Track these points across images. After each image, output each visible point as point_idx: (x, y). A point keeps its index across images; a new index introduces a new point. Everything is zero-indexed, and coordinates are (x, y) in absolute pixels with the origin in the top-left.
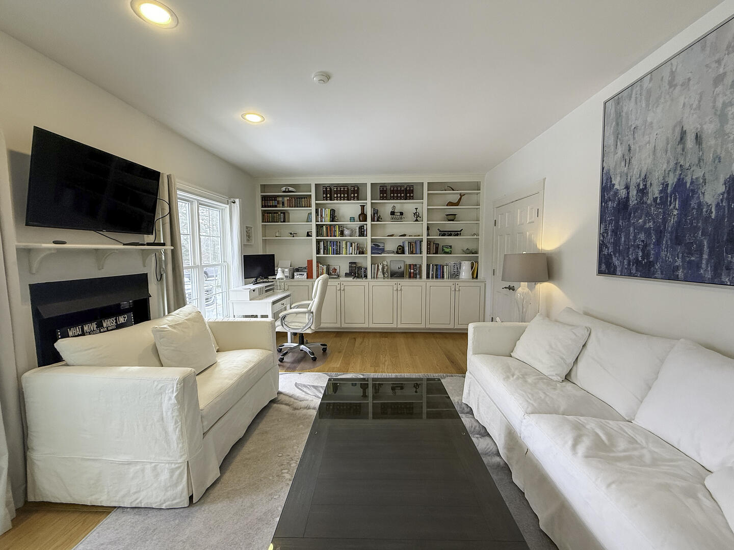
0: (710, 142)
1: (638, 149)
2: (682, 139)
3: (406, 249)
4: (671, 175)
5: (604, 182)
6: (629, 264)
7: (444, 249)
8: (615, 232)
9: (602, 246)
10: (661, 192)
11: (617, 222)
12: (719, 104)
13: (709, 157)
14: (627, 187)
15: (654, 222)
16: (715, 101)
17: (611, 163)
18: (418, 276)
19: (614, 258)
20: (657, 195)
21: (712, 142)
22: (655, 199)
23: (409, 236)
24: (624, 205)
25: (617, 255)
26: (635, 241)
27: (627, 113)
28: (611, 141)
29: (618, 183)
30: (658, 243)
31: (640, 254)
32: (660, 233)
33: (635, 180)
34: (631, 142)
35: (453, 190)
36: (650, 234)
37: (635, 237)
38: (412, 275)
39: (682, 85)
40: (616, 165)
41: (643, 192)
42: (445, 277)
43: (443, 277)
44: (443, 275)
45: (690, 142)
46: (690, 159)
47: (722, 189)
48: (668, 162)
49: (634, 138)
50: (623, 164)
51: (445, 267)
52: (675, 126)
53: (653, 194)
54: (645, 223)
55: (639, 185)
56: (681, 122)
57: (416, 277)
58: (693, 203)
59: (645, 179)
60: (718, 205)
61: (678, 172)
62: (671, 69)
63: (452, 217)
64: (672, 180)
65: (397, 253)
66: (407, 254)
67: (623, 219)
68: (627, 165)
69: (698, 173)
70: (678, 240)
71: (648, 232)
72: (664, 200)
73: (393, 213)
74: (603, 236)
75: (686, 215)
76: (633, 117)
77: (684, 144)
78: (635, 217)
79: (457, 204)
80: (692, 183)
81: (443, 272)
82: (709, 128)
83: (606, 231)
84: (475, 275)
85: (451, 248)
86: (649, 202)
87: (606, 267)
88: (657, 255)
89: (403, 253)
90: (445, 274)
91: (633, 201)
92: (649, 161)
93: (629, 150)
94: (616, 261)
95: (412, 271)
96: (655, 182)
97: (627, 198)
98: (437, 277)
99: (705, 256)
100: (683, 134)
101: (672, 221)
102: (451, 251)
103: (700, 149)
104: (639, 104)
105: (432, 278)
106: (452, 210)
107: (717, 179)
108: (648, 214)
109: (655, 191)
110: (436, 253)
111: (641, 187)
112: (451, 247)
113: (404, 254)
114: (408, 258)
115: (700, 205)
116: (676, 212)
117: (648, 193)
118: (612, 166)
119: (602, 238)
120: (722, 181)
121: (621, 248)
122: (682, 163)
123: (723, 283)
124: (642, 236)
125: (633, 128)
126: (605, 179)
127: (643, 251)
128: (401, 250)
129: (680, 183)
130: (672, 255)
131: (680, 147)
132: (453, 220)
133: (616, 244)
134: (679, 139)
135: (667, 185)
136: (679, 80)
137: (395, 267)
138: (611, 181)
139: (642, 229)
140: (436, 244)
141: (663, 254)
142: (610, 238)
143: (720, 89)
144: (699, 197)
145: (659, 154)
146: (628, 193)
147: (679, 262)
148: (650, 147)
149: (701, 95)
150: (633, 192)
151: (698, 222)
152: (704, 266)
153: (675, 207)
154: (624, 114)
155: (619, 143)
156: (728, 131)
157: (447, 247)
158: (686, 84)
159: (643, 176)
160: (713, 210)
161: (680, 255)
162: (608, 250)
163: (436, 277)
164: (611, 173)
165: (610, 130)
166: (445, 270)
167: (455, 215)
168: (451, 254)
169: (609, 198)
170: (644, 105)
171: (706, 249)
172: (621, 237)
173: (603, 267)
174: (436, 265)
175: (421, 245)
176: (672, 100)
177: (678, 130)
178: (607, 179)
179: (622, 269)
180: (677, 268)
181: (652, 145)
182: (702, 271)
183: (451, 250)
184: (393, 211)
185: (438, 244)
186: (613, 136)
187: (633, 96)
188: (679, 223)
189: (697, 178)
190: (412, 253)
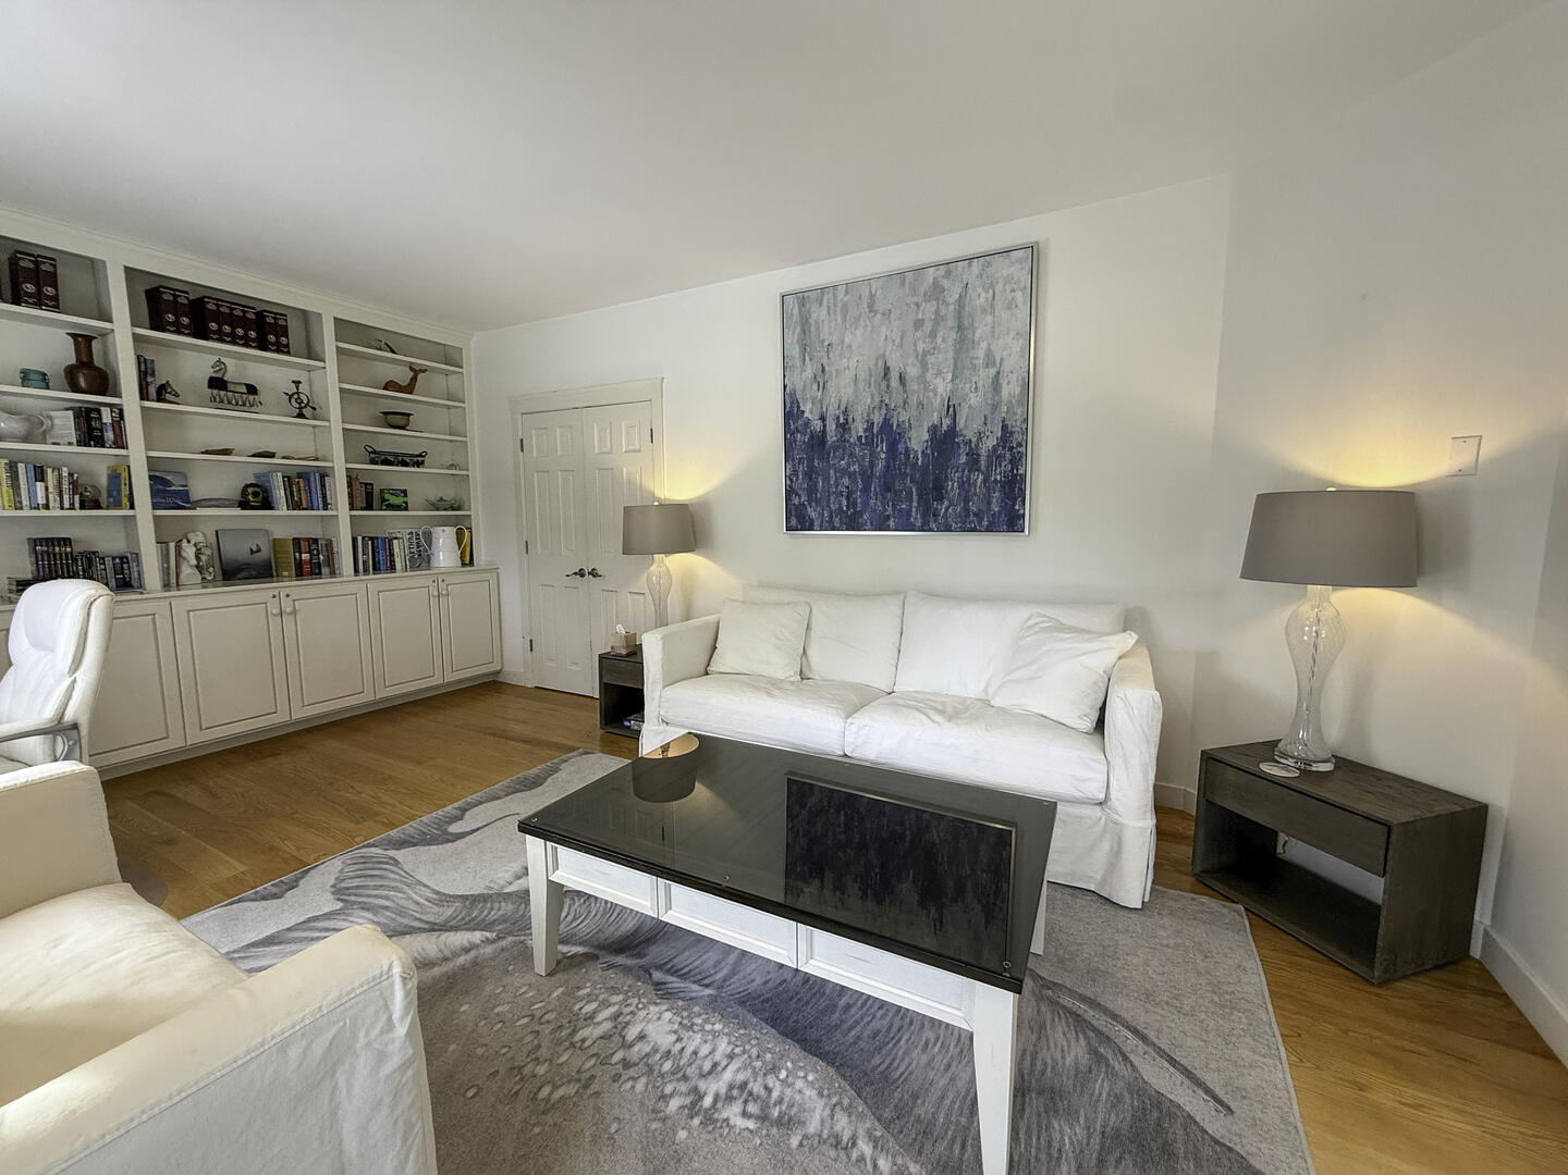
0: (914, 386)
1: (834, 373)
2: (885, 375)
3: (279, 494)
4: (877, 413)
5: (788, 406)
6: (831, 517)
7: (387, 496)
8: (809, 475)
9: (789, 493)
10: (865, 430)
11: (811, 462)
12: (920, 350)
13: (913, 401)
14: (823, 418)
15: (860, 465)
16: (916, 346)
17: (798, 381)
18: (325, 570)
19: (809, 509)
20: (861, 433)
21: (915, 387)
22: (860, 438)
23: (284, 458)
24: (819, 440)
25: (814, 504)
26: (837, 488)
27: (816, 322)
28: (796, 351)
29: (809, 411)
30: (866, 490)
31: (845, 503)
32: (867, 478)
33: (832, 412)
34: (825, 361)
35: (393, 352)
36: (855, 479)
37: (837, 484)
38: (306, 568)
39: (883, 314)
40: (805, 386)
41: (844, 427)
42: (398, 566)
43: (392, 568)
44: (392, 562)
45: (895, 383)
46: (895, 400)
47: (926, 436)
48: (872, 398)
49: (829, 358)
50: (815, 386)
51: (395, 542)
52: (877, 358)
53: (857, 432)
54: (849, 465)
55: (838, 418)
56: (884, 355)
57: (320, 573)
58: (901, 447)
59: (845, 412)
60: (923, 452)
61: (884, 411)
62: (871, 292)
63: (397, 420)
64: (878, 419)
65: (244, 505)
66: (282, 510)
67: (818, 459)
68: (821, 390)
69: (904, 417)
70: (887, 487)
71: (852, 475)
72: (869, 440)
73: (217, 383)
74: (791, 480)
75: (894, 460)
76: (826, 329)
77: (888, 380)
78: (835, 457)
79: (409, 388)
80: (898, 425)
81: (392, 555)
82: (913, 372)
83: (795, 472)
84: (467, 559)
85: (406, 496)
86: (852, 440)
87: (798, 519)
88: (866, 504)
89: (267, 504)
90: (397, 560)
91: (832, 437)
92: (850, 391)
93: (823, 371)
94: (812, 513)
95: (305, 556)
96: (858, 418)
97: (824, 432)
98: (376, 569)
99: (915, 504)
100: (887, 370)
101: (880, 465)
102: (406, 503)
103: (905, 392)
104: (832, 316)
105: (366, 571)
106: (399, 402)
107: (921, 426)
108: (852, 455)
109: (859, 428)
110: (369, 507)
111: (841, 421)
112: (405, 492)
113: (271, 507)
114: (282, 522)
115: (907, 449)
116: (883, 456)
117: (850, 429)
118: (799, 387)
119: (788, 482)
120: (926, 430)
121: (819, 495)
122: (887, 401)
123: (930, 530)
124: (846, 481)
125: (826, 344)
126: (788, 401)
127: (848, 498)
128: (256, 497)
129: (886, 423)
130: (882, 503)
131: (884, 384)
132: (403, 428)
133: (812, 490)
134: (882, 374)
135: (873, 423)
136: (880, 307)
137: (237, 550)
138: (799, 407)
139: (844, 472)
140: (366, 484)
141: (872, 502)
142: (801, 483)
143: (919, 334)
144: (906, 442)
145: (861, 385)
146: (825, 426)
147: (890, 511)
148: (850, 375)
149: (903, 332)
150: (831, 426)
151: (906, 469)
152: (913, 514)
153: (882, 449)
154: (812, 321)
155: (807, 358)
156: (928, 379)
157: (394, 492)
158: (887, 314)
159: (843, 408)
160: (919, 457)
161: (890, 504)
162: (800, 498)
163: (374, 569)
164: (799, 394)
165: (793, 336)
166: (396, 550)
167: (409, 415)
168: (406, 509)
169: (797, 428)
170: (839, 319)
171: (915, 497)
172: (817, 482)
173: (794, 522)
174: (372, 539)
175: (323, 486)
176: (873, 327)
177: (881, 363)
178: (792, 403)
179: (822, 522)
180: (888, 518)
181: (853, 372)
182: (912, 520)
183: (405, 499)
184: (219, 375)
185: (372, 484)
186: (797, 346)
187: (825, 301)
188: (887, 467)
189: (903, 422)
190: (296, 506)
